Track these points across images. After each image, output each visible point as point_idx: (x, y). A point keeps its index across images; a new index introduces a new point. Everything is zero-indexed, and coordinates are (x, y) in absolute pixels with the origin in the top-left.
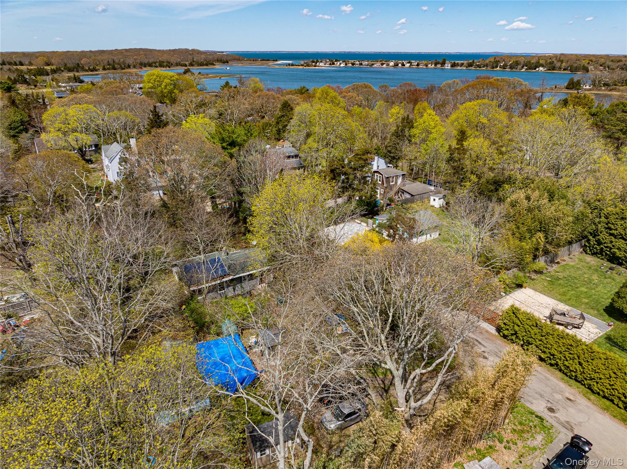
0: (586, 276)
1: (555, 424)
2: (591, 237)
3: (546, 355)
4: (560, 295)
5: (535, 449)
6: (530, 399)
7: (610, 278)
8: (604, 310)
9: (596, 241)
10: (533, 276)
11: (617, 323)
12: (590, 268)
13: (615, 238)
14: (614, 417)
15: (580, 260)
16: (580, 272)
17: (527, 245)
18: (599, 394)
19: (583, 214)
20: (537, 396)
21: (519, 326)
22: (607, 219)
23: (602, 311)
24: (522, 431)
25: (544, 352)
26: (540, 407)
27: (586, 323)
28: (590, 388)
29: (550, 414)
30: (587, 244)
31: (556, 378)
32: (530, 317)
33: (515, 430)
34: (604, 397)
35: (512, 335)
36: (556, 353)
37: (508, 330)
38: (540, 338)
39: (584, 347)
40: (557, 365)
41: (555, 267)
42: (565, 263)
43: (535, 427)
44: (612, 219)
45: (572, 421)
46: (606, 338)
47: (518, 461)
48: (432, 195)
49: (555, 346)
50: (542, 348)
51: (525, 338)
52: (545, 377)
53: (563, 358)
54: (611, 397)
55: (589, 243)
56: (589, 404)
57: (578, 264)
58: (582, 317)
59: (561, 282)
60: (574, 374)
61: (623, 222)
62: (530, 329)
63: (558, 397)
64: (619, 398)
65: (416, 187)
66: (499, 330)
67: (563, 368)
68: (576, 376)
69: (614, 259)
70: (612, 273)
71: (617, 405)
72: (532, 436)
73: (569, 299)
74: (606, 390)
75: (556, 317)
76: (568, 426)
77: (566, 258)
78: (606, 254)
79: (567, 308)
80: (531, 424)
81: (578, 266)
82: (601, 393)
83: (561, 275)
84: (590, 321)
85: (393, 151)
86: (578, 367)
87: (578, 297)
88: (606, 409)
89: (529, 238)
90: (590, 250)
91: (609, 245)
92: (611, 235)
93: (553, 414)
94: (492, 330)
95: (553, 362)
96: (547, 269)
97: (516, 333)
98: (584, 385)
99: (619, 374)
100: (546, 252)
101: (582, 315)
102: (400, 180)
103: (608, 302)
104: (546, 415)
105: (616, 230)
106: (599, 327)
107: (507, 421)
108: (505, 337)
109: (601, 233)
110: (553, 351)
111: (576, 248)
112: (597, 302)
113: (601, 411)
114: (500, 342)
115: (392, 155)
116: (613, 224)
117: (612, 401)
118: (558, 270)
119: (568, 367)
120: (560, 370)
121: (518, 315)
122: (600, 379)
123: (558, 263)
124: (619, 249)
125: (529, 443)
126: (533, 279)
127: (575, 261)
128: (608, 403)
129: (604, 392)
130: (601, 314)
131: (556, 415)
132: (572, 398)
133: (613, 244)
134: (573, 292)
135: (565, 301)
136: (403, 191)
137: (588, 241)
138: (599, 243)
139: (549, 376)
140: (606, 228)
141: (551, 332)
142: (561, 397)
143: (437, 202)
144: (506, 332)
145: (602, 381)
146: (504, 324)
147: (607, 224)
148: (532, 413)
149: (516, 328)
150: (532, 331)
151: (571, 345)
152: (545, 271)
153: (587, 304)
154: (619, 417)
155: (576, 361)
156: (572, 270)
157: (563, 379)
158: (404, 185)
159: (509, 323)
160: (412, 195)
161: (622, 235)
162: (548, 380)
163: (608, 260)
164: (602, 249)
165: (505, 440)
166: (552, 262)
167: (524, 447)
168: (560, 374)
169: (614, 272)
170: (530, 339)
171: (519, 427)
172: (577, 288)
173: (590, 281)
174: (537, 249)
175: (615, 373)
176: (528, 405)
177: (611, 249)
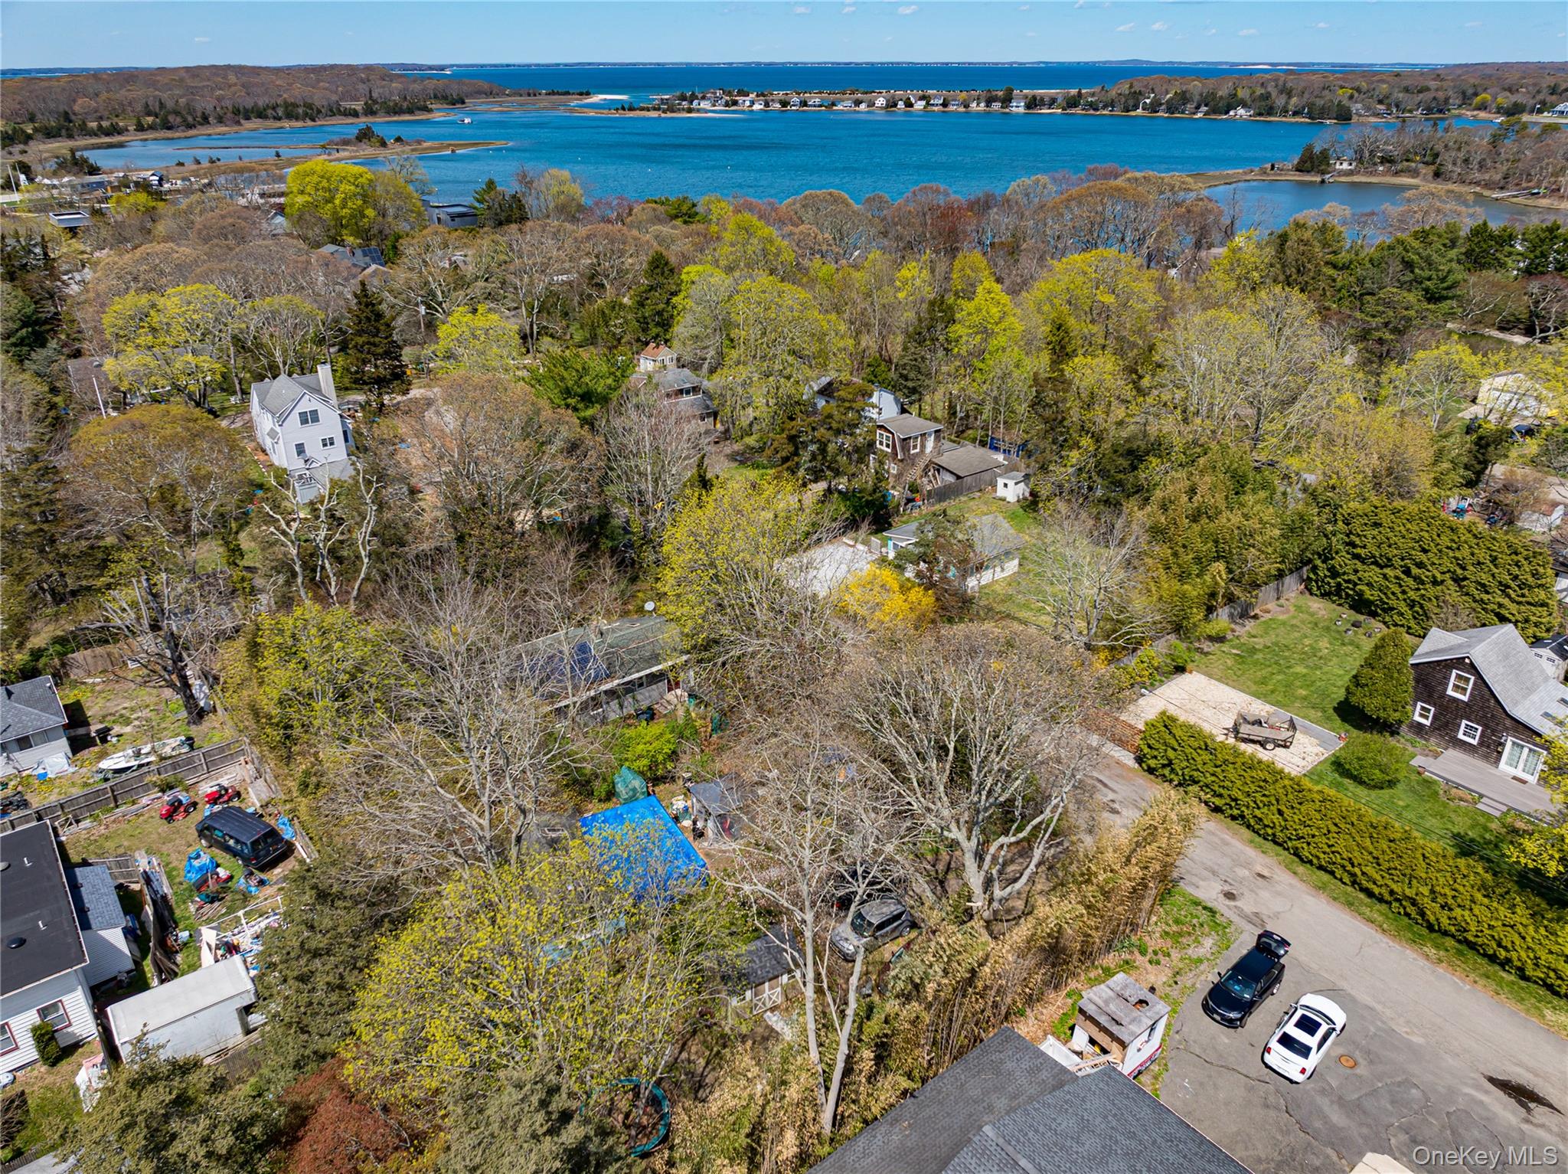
0: (1307, 642)
1: (1235, 918)
2: (1318, 562)
3: (1223, 801)
4: (1255, 683)
5: (1200, 961)
6: (1195, 880)
7: (1352, 643)
8: (1335, 709)
9: (1328, 570)
10: (1206, 646)
11: (1355, 733)
12: (1316, 624)
13: (1363, 563)
14: (1335, 899)
15: (1298, 608)
16: (1297, 635)
17: (1193, 590)
18: (1310, 862)
19: (1302, 518)
20: (1206, 873)
21: (1175, 750)
22: (1348, 524)
23: (1331, 711)
24: (1180, 934)
25: (1221, 796)
26: (1209, 892)
27: (1298, 735)
28: (1296, 854)
29: (1227, 902)
30: (1312, 576)
31: (1242, 840)
32: (1194, 732)
33: (1167, 933)
34: (1320, 868)
35: (1164, 766)
36: (1240, 795)
37: (1155, 757)
38: (1212, 770)
39: (1287, 782)
40: (1243, 817)
41: (1250, 625)
42: (1268, 616)
43: (1202, 925)
44: (1357, 525)
45: (1264, 912)
46: (1334, 763)
47: (1171, 982)
48: (1000, 475)
49: (1239, 783)
50: (1216, 788)
51: (1186, 771)
52: (1222, 840)
53: (1252, 804)
54: (1331, 867)
55: (1316, 574)
56: (1294, 881)
57: (1294, 617)
58: (1293, 726)
59: (1259, 656)
60: (1270, 831)
61: (1375, 532)
62: (1195, 755)
63: (1243, 872)
64: (1343, 867)
65: (965, 456)
66: (1140, 760)
67: (1252, 822)
68: (1274, 835)
69: (1360, 605)
70: (1356, 633)
71: (1341, 880)
72: (1196, 941)
73: (1273, 692)
74: (1322, 856)
75: (1245, 729)
76: (1255, 919)
77: (1272, 606)
78: (1347, 594)
79: (1268, 708)
80: (1195, 921)
81: (1294, 622)
82: (1315, 861)
83: (1259, 643)
84: (1307, 731)
85: (912, 375)
86: (1276, 818)
87: (1288, 686)
88: (1322, 888)
89: (1198, 576)
90: (1319, 588)
91: (1352, 577)
92: (1357, 557)
93: (1232, 903)
94: (1128, 759)
95: (1236, 812)
96: (1233, 631)
97: (1170, 763)
98: (1287, 849)
99: (1342, 826)
100: (1230, 599)
101: (1291, 721)
102: (930, 444)
103: (1340, 695)
104: (1221, 905)
105: (1364, 547)
106: (1323, 743)
107: (1154, 919)
108: (1151, 771)
109: (1337, 553)
110: (1235, 793)
111: (1292, 586)
112: (1324, 694)
113: (1313, 892)
114: (1143, 781)
115: (910, 384)
116: (1359, 535)
117: (1332, 873)
118: (1254, 632)
119: (1261, 820)
120: (1249, 826)
121: (1174, 731)
122: (1313, 836)
123: (1255, 617)
124: (1369, 585)
125: (1190, 952)
126: (1207, 654)
127: (1288, 611)
128: (1326, 877)
129: (1318, 858)
130: (1328, 718)
131: (1238, 903)
132: (1265, 873)
133: (1359, 574)
134: (1280, 677)
135: (1265, 696)
136: (939, 468)
137: (1315, 569)
138: (1334, 573)
139: (1227, 837)
140: (1347, 544)
141: (1231, 759)
142: (1247, 873)
143: (1011, 490)
144: (1152, 763)
145: (1316, 840)
146: (1150, 747)
147: (1348, 535)
148: (1197, 903)
149: (1171, 754)
150: (1198, 759)
151: (1265, 781)
152: (1229, 636)
153: (1305, 698)
154: (1342, 899)
155: (1274, 808)
156: (1282, 630)
157: (1252, 842)
158: (940, 454)
159: (1157, 746)
160: (958, 477)
161: (1374, 557)
162: (1227, 844)
163: (1351, 607)
164: (1339, 585)
165: (1150, 950)
166: (1245, 614)
167: (1182, 959)
168: (1247, 833)
169: (1361, 631)
170: (1195, 774)
171: (1175, 928)
172: (1289, 667)
173: (1315, 650)
174: (1213, 595)
175: (1336, 825)
176: (1190, 890)
177: (1356, 584)
